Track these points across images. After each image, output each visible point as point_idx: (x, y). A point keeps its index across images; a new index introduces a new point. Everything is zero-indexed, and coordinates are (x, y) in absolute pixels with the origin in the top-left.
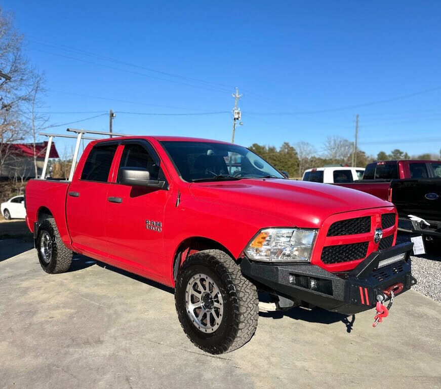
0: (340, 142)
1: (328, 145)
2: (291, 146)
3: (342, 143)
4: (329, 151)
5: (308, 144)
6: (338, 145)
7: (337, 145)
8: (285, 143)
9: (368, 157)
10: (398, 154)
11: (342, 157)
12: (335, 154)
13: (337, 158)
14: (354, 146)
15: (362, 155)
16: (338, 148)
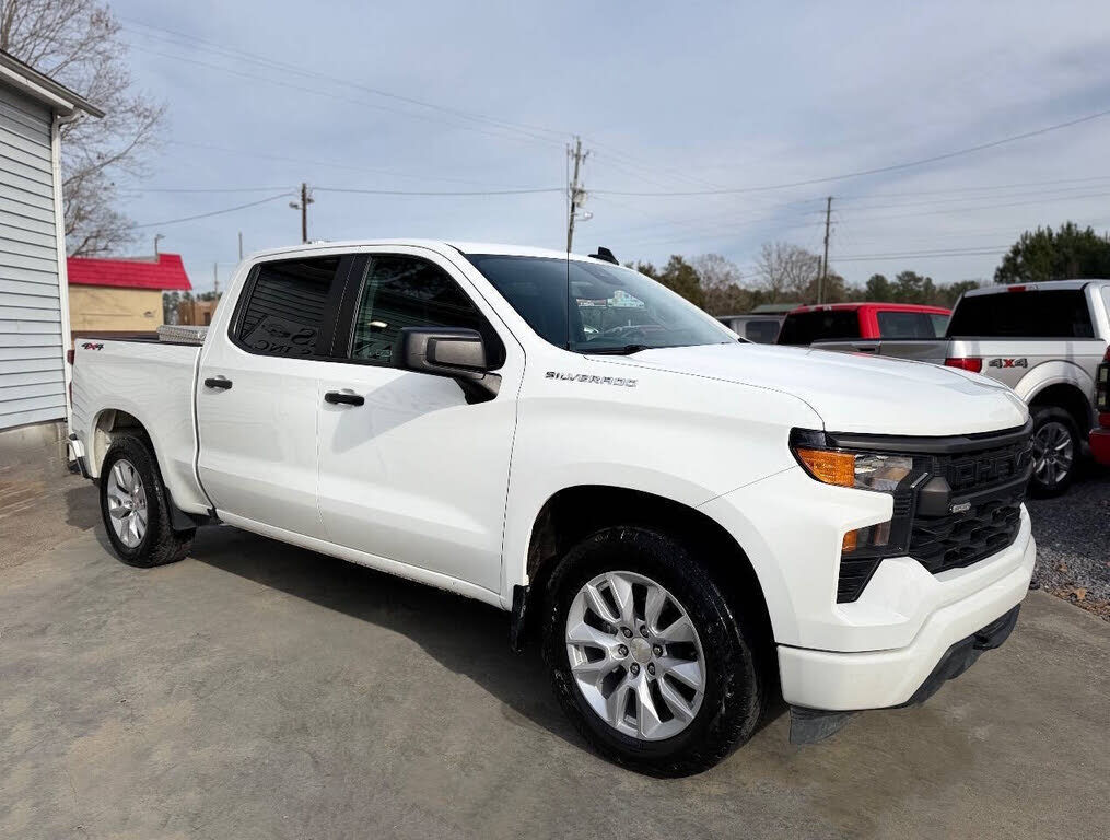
0: (792, 255)
1: (764, 262)
2: (686, 263)
3: (794, 258)
5: (722, 259)
6: (787, 263)
7: (783, 265)
8: (674, 258)
9: (849, 289)
10: (910, 281)
11: (794, 289)
12: (780, 281)
13: (783, 290)
14: (823, 264)
15: (836, 285)
16: (785, 269)
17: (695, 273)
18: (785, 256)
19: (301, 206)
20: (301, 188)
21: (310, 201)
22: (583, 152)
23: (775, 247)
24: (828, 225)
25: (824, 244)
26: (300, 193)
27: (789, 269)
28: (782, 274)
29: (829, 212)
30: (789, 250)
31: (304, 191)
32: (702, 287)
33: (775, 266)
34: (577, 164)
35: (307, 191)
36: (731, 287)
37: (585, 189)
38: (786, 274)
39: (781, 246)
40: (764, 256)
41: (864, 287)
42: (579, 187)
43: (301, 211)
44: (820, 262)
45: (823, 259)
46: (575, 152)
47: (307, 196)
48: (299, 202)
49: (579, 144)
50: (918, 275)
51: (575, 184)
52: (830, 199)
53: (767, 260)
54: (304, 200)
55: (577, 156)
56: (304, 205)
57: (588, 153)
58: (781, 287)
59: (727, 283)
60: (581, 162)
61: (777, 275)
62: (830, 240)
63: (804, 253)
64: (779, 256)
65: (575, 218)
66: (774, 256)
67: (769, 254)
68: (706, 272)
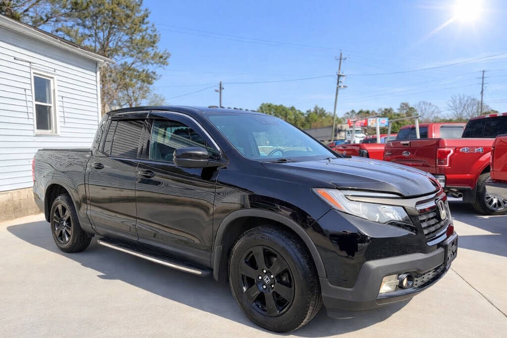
0: (467, 101)
1: (452, 105)
2: (410, 107)
3: (469, 102)
4: (453, 111)
5: (430, 104)
6: (465, 105)
7: (463, 106)
8: (403, 104)
16: (464, 108)
17: (416, 111)
18: (464, 102)
19: (219, 91)
20: (219, 83)
21: (223, 89)
22: (343, 57)
23: (458, 98)
24: (483, 84)
25: (481, 95)
26: (219, 86)
27: (466, 108)
28: (463, 111)
29: (483, 78)
30: (466, 99)
31: (220, 84)
33: (458, 106)
34: (340, 63)
35: (222, 85)
36: (436, 118)
38: (464, 110)
39: (462, 96)
40: (452, 102)
42: (341, 74)
43: (219, 93)
45: (480, 102)
46: (339, 57)
47: (222, 87)
48: (218, 89)
51: (339, 72)
52: (484, 71)
53: (454, 104)
54: (221, 88)
56: (221, 90)
59: (433, 115)
60: (342, 61)
61: (459, 111)
62: (484, 92)
63: (473, 99)
64: (460, 102)
65: (339, 88)
66: (458, 101)
67: (455, 101)
68: (422, 111)
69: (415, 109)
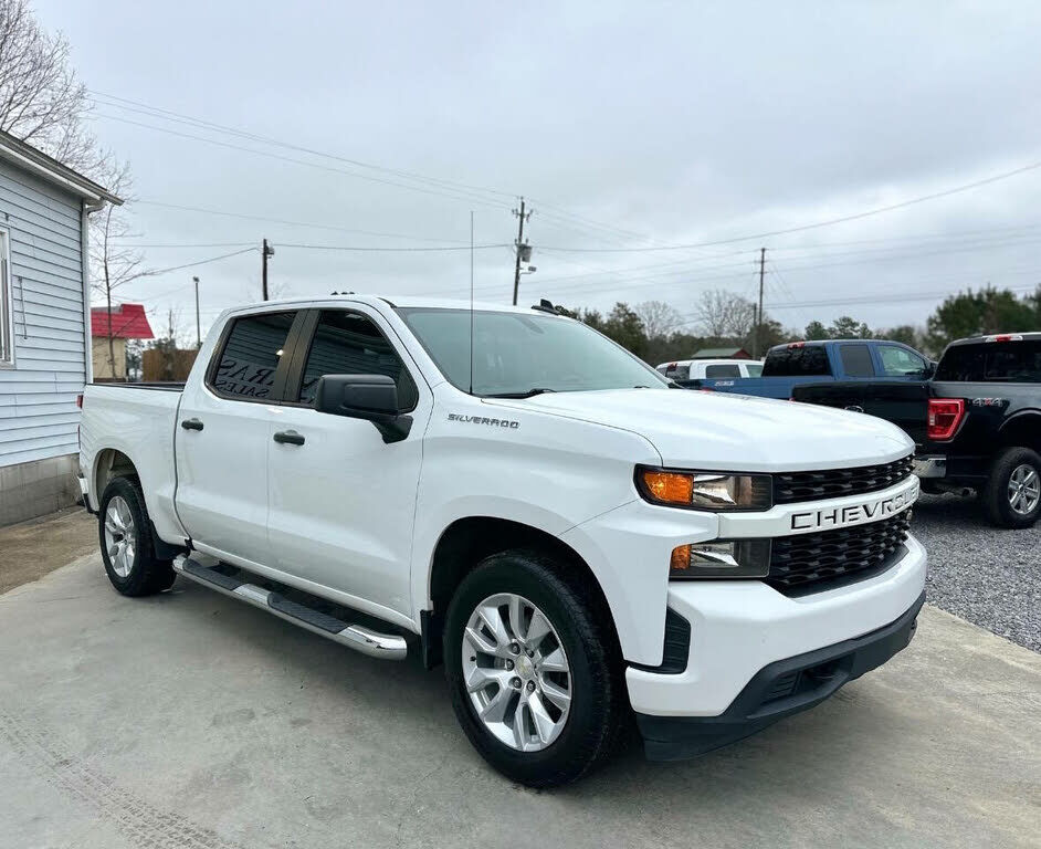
1: (705, 308)
2: (631, 311)
4: (707, 321)
5: (665, 307)
6: (727, 309)
7: (723, 311)
8: (619, 305)
9: (787, 334)
10: (847, 326)
11: (735, 335)
12: (720, 327)
13: (724, 336)
14: (758, 311)
15: (774, 330)
16: (726, 315)
17: (640, 319)
18: (725, 304)
22: (526, 212)
23: (715, 295)
24: (762, 274)
25: (759, 293)
27: (728, 315)
28: (723, 320)
29: (763, 263)
30: (728, 297)
31: (265, 245)
32: (647, 334)
33: (716, 312)
34: (522, 222)
36: (675, 334)
37: (529, 245)
38: (726, 320)
39: (721, 293)
40: (705, 303)
41: (803, 333)
42: (524, 243)
44: (755, 309)
45: (758, 307)
46: (520, 211)
49: (523, 204)
50: (854, 320)
51: (520, 240)
52: (763, 250)
53: (708, 307)
54: (265, 253)
55: (522, 216)
57: (532, 211)
58: (721, 333)
59: (670, 330)
60: (525, 219)
61: (717, 321)
62: (764, 289)
63: (742, 301)
64: (719, 304)
65: (521, 271)
66: (715, 303)
67: (709, 302)
68: (650, 318)
69: (638, 316)
